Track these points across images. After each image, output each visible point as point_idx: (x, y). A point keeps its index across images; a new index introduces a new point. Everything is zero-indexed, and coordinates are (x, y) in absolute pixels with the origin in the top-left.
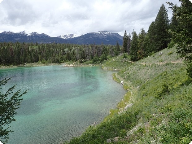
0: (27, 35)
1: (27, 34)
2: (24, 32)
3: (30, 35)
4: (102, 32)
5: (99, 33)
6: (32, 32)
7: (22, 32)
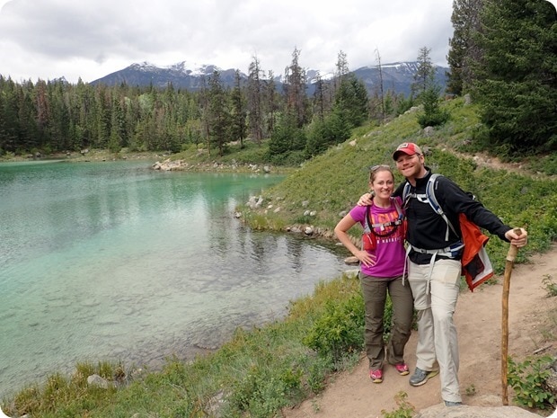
0: (191, 74)
1: (189, 72)
2: (183, 64)
3: (197, 73)
4: (407, 63)
5: (397, 66)
6: (204, 66)
7: (179, 66)
